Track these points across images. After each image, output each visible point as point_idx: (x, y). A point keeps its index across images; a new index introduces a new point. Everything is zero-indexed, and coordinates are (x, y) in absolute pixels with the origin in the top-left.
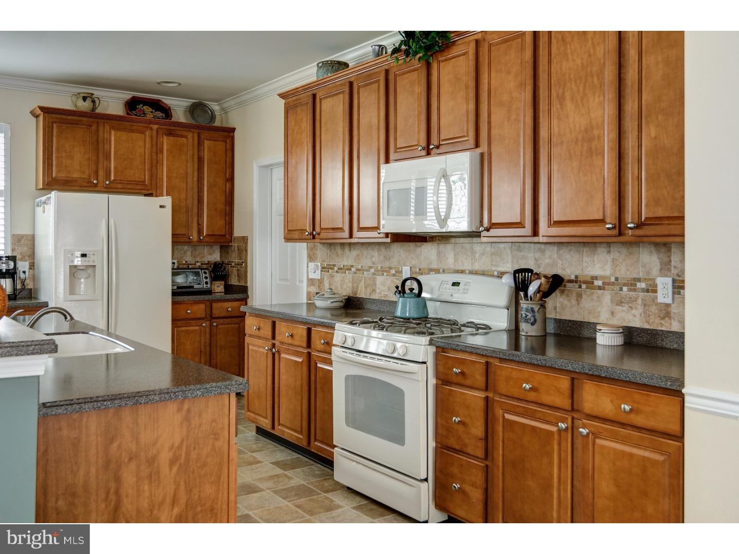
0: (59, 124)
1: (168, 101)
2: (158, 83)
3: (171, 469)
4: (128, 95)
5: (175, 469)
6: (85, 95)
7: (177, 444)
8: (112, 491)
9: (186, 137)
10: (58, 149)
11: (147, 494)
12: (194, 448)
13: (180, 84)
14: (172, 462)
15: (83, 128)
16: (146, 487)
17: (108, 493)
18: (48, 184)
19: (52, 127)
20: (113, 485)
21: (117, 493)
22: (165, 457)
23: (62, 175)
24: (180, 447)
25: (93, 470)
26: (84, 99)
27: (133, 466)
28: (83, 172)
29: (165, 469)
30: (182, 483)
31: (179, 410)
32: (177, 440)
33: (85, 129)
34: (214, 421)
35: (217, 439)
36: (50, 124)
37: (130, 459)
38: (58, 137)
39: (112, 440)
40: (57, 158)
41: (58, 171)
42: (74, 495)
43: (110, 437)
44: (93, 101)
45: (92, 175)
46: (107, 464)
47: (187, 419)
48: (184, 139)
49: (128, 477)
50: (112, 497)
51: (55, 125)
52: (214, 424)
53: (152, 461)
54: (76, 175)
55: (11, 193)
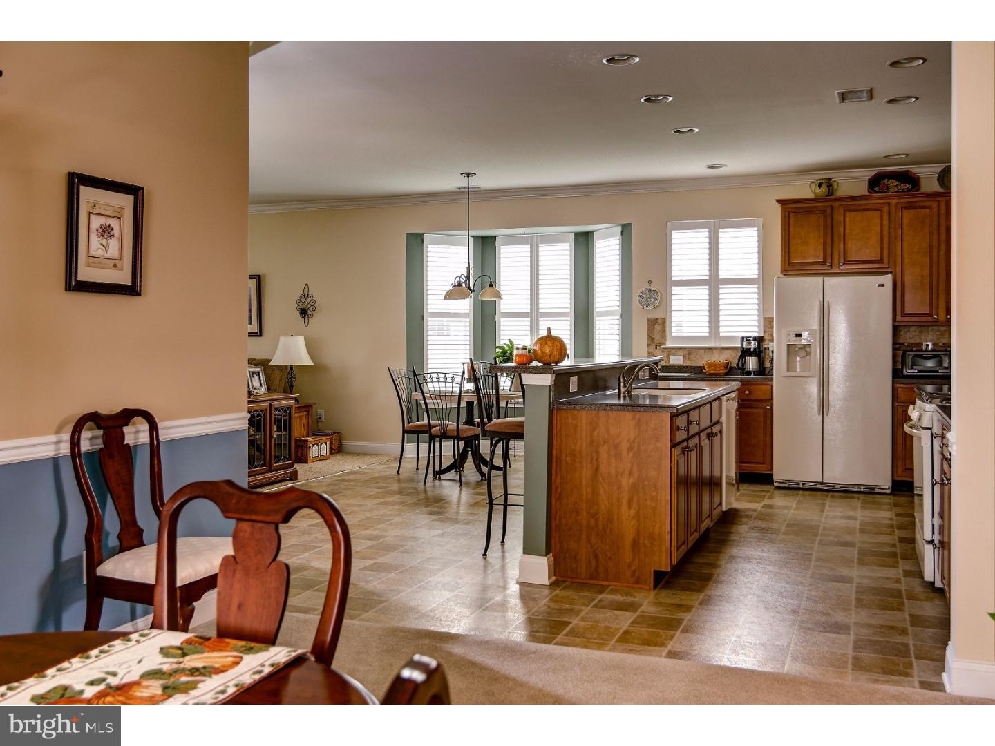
0: (797, 213)
1: (915, 169)
2: (885, 157)
3: (628, 454)
4: (871, 172)
5: (631, 454)
6: (822, 181)
7: (632, 439)
8: (595, 458)
9: (929, 207)
10: (793, 237)
11: (614, 465)
12: (643, 444)
13: (907, 155)
14: (630, 449)
15: (818, 214)
16: (614, 461)
17: (592, 459)
18: (785, 270)
19: (789, 217)
20: (595, 455)
21: (597, 460)
22: (624, 445)
23: (798, 261)
24: (634, 441)
25: (584, 445)
26: (821, 185)
27: (606, 447)
28: (817, 257)
29: (624, 453)
30: (635, 464)
31: (634, 418)
32: (632, 436)
33: (820, 215)
34: (656, 429)
35: (657, 441)
36: (787, 214)
37: (604, 443)
38: (794, 225)
39: (594, 429)
41: (795, 257)
42: (575, 455)
43: (593, 427)
44: (830, 186)
45: (827, 258)
46: (592, 442)
47: (638, 425)
48: (928, 210)
49: (603, 451)
50: (594, 462)
51: (793, 215)
52: (656, 431)
53: (617, 446)
54: (810, 260)
55: (763, 281)
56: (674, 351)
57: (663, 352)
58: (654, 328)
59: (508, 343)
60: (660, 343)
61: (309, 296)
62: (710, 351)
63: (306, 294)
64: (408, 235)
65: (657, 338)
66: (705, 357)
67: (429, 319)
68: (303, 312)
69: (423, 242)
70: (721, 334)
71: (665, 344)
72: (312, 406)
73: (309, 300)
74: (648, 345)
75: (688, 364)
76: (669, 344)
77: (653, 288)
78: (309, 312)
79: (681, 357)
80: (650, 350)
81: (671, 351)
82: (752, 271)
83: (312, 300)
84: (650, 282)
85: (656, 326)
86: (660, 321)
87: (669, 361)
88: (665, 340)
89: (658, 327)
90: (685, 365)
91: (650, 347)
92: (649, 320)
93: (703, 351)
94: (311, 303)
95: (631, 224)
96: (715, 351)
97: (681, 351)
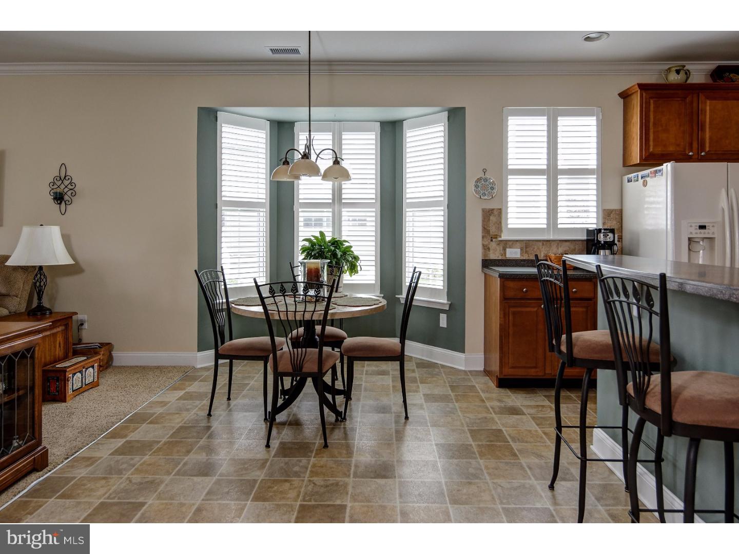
0: (656, 99)
4: (713, 65)
6: (678, 68)
10: (654, 124)
15: (678, 101)
18: (646, 159)
19: (649, 102)
23: (659, 150)
26: (678, 72)
28: (678, 145)
33: (680, 102)
36: (648, 100)
38: (655, 112)
40: (654, 132)
41: (655, 146)
44: (687, 73)
45: (687, 148)
51: (652, 101)
54: (671, 149)
55: (602, 172)
56: (511, 243)
57: (498, 244)
58: (489, 220)
59: (318, 235)
60: (497, 235)
61: (67, 178)
62: (548, 243)
63: (63, 176)
64: (199, 108)
65: (493, 230)
66: (543, 249)
67: (223, 208)
68: (59, 198)
69: (216, 120)
70: (559, 226)
71: (500, 237)
72: (71, 317)
73: (66, 182)
74: (483, 237)
75: (525, 257)
76: (504, 237)
77: (488, 176)
78: (66, 198)
79: (519, 250)
80: (486, 243)
81: (507, 244)
82: (591, 162)
83: (71, 183)
84: (485, 171)
85: (491, 218)
86: (496, 213)
87: (505, 255)
88: (501, 231)
89: (493, 219)
90: (522, 258)
91: (485, 240)
92: (483, 210)
93: (541, 244)
94: (70, 187)
95: (464, 108)
96: (553, 243)
97: (518, 244)
